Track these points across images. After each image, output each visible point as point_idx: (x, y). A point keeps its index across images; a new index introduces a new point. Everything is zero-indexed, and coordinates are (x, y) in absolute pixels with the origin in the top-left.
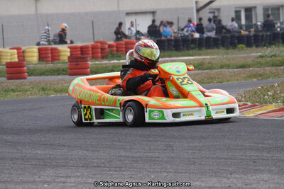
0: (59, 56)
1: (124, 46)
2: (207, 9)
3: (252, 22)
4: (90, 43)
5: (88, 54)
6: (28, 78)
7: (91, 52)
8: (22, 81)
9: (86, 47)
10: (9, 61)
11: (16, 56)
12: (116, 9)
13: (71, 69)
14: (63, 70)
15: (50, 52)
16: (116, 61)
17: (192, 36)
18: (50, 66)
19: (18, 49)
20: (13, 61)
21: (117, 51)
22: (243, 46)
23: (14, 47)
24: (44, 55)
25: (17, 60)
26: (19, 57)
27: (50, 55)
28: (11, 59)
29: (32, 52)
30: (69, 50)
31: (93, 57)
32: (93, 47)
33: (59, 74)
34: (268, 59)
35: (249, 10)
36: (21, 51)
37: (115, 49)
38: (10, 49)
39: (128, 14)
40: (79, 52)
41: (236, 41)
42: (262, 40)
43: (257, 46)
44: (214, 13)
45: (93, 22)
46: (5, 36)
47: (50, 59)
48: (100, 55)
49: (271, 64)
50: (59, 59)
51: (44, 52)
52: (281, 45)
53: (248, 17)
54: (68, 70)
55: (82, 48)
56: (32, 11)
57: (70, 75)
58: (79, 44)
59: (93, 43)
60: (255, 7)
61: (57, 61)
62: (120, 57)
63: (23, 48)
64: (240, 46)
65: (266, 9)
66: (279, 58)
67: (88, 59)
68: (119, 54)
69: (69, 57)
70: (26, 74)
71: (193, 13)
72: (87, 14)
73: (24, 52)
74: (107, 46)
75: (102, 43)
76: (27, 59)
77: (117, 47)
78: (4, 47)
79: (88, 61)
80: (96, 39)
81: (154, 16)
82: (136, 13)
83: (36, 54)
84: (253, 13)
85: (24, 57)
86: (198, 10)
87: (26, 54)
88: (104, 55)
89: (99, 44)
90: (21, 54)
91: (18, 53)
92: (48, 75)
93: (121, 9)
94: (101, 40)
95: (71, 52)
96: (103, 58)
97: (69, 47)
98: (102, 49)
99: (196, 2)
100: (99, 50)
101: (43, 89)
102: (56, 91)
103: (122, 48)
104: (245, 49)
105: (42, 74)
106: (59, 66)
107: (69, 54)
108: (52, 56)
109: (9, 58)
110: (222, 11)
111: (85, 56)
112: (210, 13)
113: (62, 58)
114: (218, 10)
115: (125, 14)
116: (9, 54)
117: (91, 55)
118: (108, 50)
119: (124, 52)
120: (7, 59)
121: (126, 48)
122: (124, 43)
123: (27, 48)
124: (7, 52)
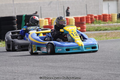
1: (102, 17)
4: (85, 16)
7: (85, 20)
9: (83, 18)
10: (44, 25)
11: (48, 22)
16: (98, 25)
20: (46, 25)
21: (99, 19)
25: (48, 25)
26: (49, 23)
30: (74, 19)
32: (87, 18)
36: (50, 20)
37: (98, 18)
38: (45, 19)
40: (79, 20)
45: (86, 5)
46: (42, 12)
50: (69, 24)
55: (81, 18)
58: (80, 16)
59: (86, 16)
62: (100, 22)
63: (51, 18)
73: (51, 20)
74: (93, 17)
75: (91, 16)
77: (99, 18)
78: (41, 18)
80: (88, 14)
85: (51, 23)
87: (53, 22)
88: (92, 21)
89: (90, 16)
90: (50, 21)
91: (49, 21)
94: (90, 14)
95: (75, 20)
96: (91, 23)
97: (74, 18)
100: (90, 19)
103: (101, 18)
107: (74, 21)
109: (44, 23)
116: (44, 22)
117: (85, 22)
118: (94, 19)
119: (102, 20)
120: (43, 24)
121: (103, 18)
122: (102, 15)
123: (53, 18)
124: (43, 21)
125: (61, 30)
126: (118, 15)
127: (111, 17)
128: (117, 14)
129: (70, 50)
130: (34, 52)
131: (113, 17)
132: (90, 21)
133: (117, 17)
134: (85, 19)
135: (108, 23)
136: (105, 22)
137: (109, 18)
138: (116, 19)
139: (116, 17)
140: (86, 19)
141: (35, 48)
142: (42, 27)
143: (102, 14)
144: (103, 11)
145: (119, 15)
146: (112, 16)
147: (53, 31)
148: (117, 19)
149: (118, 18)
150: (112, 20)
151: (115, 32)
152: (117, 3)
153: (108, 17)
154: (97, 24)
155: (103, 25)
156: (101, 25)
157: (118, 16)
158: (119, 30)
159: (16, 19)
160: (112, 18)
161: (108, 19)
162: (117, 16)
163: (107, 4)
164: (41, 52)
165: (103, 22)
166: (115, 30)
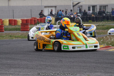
0: (17, 23)
1: (43, 20)
2: (77, 6)
3: (95, 11)
4: (30, 18)
5: (29, 23)
6: (5, 31)
8: (2, 33)
9: (28, 20)
11: (0, 23)
12: (41, 5)
13: (22, 29)
14: (19, 29)
15: (13, 21)
17: (71, 16)
18: (13, 27)
19: (1, 20)
21: (40, 22)
22: (91, 21)
24: (11, 23)
27: (13, 23)
30: (21, 21)
31: (31, 24)
32: (31, 20)
33: (17, 30)
34: (101, 27)
35: (94, 7)
37: (40, 21)
39: (45, 7)
40: (25, 22)
41: (88, 19)
42: (99, 19)
43: (97, 21)
44: (80, 7)
45: (31, 10)
47: (13, 24)
48: (33, 23)
49: (102, 28)
50: (17, 24)
51: (11, 21)
52: (106, 21)
53: (93, 10)
54: (21, 29)
55: (26, 20)
56: (7, 5)
57: (21, 31)
58: (26, 19)
59: (31, 18)
60: (96, 6)
61: (16, 25)
63: (3, 20)
64: (89, 21)
65: (101, 7)
66: (105, 26)
67: (29, 24)
69: (21, 24)
70: (4, 30)
71: (71, 7)
72: (29, 6)
73: (3, 21)
74: (36, 20)
75: (35, 18)
76: (4, 24)
77: (40, 20)
79: (29, 25)
80: (32, 17)
81: (55, 8)
82: (49, 7)
83: (8, 22)
84: (95, 8)
85: (3, 23)
86: (73, 6)
87: (4, 22)
89: (33, 19)
90: (2, 22)
92: (12, 31)
93: (42, 5)
94: (34, 17)
95: (22, 22)
96: (35, 24)
97: (21, 20)
98: (35, 21)
99: (73, 3)
100: (33, 21)
101: (11, 36)
102: (15, 37)
104: (92, 22)
105: (10, 30)
106: (17, 27)
107: (21, 22)
108: (14, 23)
110: (83, 6)
111: (28, 23)
112: (78, 7)
113: (18, 24)
114: (82, 6)
115: (44, 7)
118: (37, 21)
133: (55, 20)
138: (54, 22)
139: (54, 21)
145: (56, 18)
148: (55, 21)
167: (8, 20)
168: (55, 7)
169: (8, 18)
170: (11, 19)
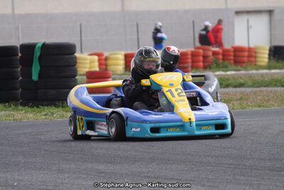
1: (232, 54)
4: (190, 49)
5: (186, 63)
7: (190, 61)
9: (185, 54)
10: (87, 70)
11: (97, 64)
12: (223, 6)
16: (222, 73)
19: (99, 55)
20: (93, 70)
21: (223, 59)
23: (94, 52)
25: (97, 69)
26: (100, 65)
28: (90, 68)
29: (117, 59)
31: (192, 67)
32: (194, 55)
36: (104, 57)
37: (221, 57)
38: (90, 55)
39: (238, 13)
45: (193, 22)
46: (83, 38)
56: (118, 8)
59: (193, 49)
62: (226, 67)
63: (106, 54)
68: (226, 63)
72: (186, 12)
73: (106, 59)
74: (210, 53)
75: (205, 49)
76: (110, 68)
77: (223, 55)
78: (82, 52)
80: (197, 45)
81: (270, 16)
82: (248, 12)
83: (122, 62)
85: (106, 65)
87: (110, 62)
88: (207, 64)
89: (201, 51)
90: (103, 62)
91: (99, 60)
93: (229, 6)
96: (205, 68)
98: (205, 57)
100: (201, 58)
103: (230, 55)
109: (88, 66)
115: (233, 14)
116: (88, 61)
117: (190, 64)
118: (212, 58)
119: (232, 62)
120: (85, 68)
121: (235, 56)
122: (232, 50)
123: (111, 54)
124: (86, 59)
125: (145, 82)
126: (270, 50)
127: (253, 54)
128: (268, 48)
129: (162, 130)
130: (79, 133)
131: (258, 55)
132: (201, 64)
133: (269, 55)
134: (190, 57)
135: (246, 69)
136: (239, 68)
137: (249, 56)
138: (267, 60)
139: (267, 56)
140: (192, 59)
141: (81, 125)
142: (84, 75)
143: (233, 47)
144: (233, 39)
145: (273, 49)
146: (255, 52)
147: (128, 82)
148: (269, 58)
149: (272, 58)
150: (256, 61)
151: (263, 91)
152: (271, 21)
153: (246, 54)
154: (219, 70)
155: (233, 72)
156: (229, 73)
157: (272, 53)
158: (273, 87)
159: (20, 55)
160: (255, 57)
161: (246, 59)
162: (267, 52)
163: (246, 22)
164: (96, 134)
165: (234, 67)
166: (265, 86)
167: (121, 57)
168: (270, 12)
169: (121, 50)
170: (129, 52)
